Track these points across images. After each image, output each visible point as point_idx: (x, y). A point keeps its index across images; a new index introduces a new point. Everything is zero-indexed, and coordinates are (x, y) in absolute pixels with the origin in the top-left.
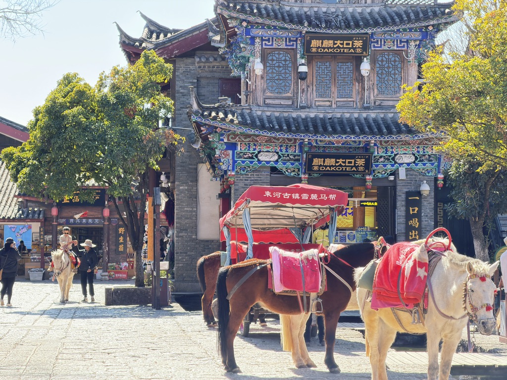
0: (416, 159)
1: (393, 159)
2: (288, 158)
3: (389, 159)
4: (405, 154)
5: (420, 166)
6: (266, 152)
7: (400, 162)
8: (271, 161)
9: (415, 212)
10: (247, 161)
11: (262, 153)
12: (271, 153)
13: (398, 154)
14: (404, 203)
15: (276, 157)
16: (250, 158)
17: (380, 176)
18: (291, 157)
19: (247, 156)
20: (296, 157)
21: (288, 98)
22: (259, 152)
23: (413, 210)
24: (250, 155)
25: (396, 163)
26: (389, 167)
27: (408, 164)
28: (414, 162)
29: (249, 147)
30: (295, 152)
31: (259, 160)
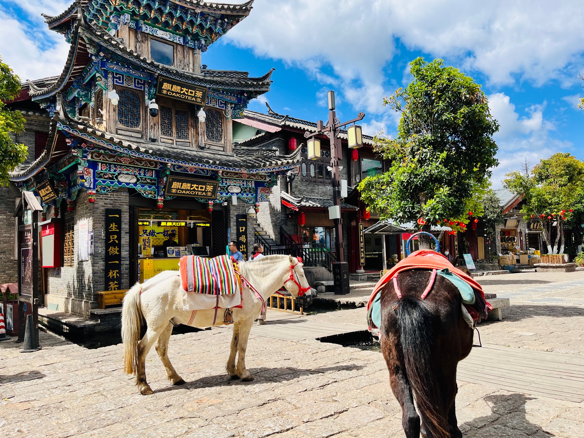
0: (242, 190)
1: (227, 189)
2: (145, 181)
3: (224, 189)
4: (235, 185)
5: (245, 195)
6: (126, 174)
7: (231, 192)
8: (130, 183)
9: (243, 231)
10: (108, 182)
11: (122, 175)
12: (131, 176)
13: (230, 185)
14: (235, 223)
15: (134, 180)
16: (110, 178)
17: (218, 201)
18: (149, 181)
19: (107, 176)
20: (153, 182)
21: (138, 132)
22: (119, 174)
23: (242, 229)
24: (111, 176)
25: (229, 192)
26: (224, 194)
27: (237, 194)
28: (240, 193)
29: (110, 168)
30: (152, 176)
31: (119, 182)
